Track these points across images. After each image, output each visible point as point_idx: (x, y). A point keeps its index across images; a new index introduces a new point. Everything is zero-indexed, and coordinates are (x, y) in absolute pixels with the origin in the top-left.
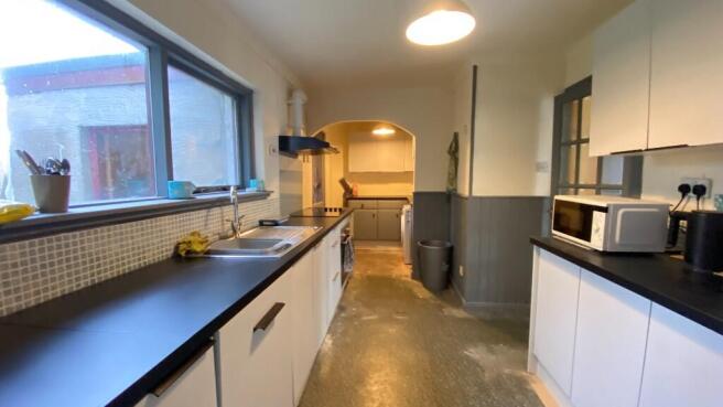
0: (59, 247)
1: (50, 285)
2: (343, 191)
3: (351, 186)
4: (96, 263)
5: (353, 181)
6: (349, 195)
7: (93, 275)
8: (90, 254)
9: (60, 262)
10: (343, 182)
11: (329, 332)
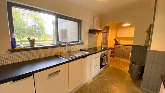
0: (32, 52)
1: (30, 58)
2: (115, 42)
3: (118, 41)
4: (39, 55)
5: (118, 39)
6: (117, 43)
7: (38, 57)
8: (38, 54)
9: (32, 55)
10: (115, 40)
11: (92, 79)
